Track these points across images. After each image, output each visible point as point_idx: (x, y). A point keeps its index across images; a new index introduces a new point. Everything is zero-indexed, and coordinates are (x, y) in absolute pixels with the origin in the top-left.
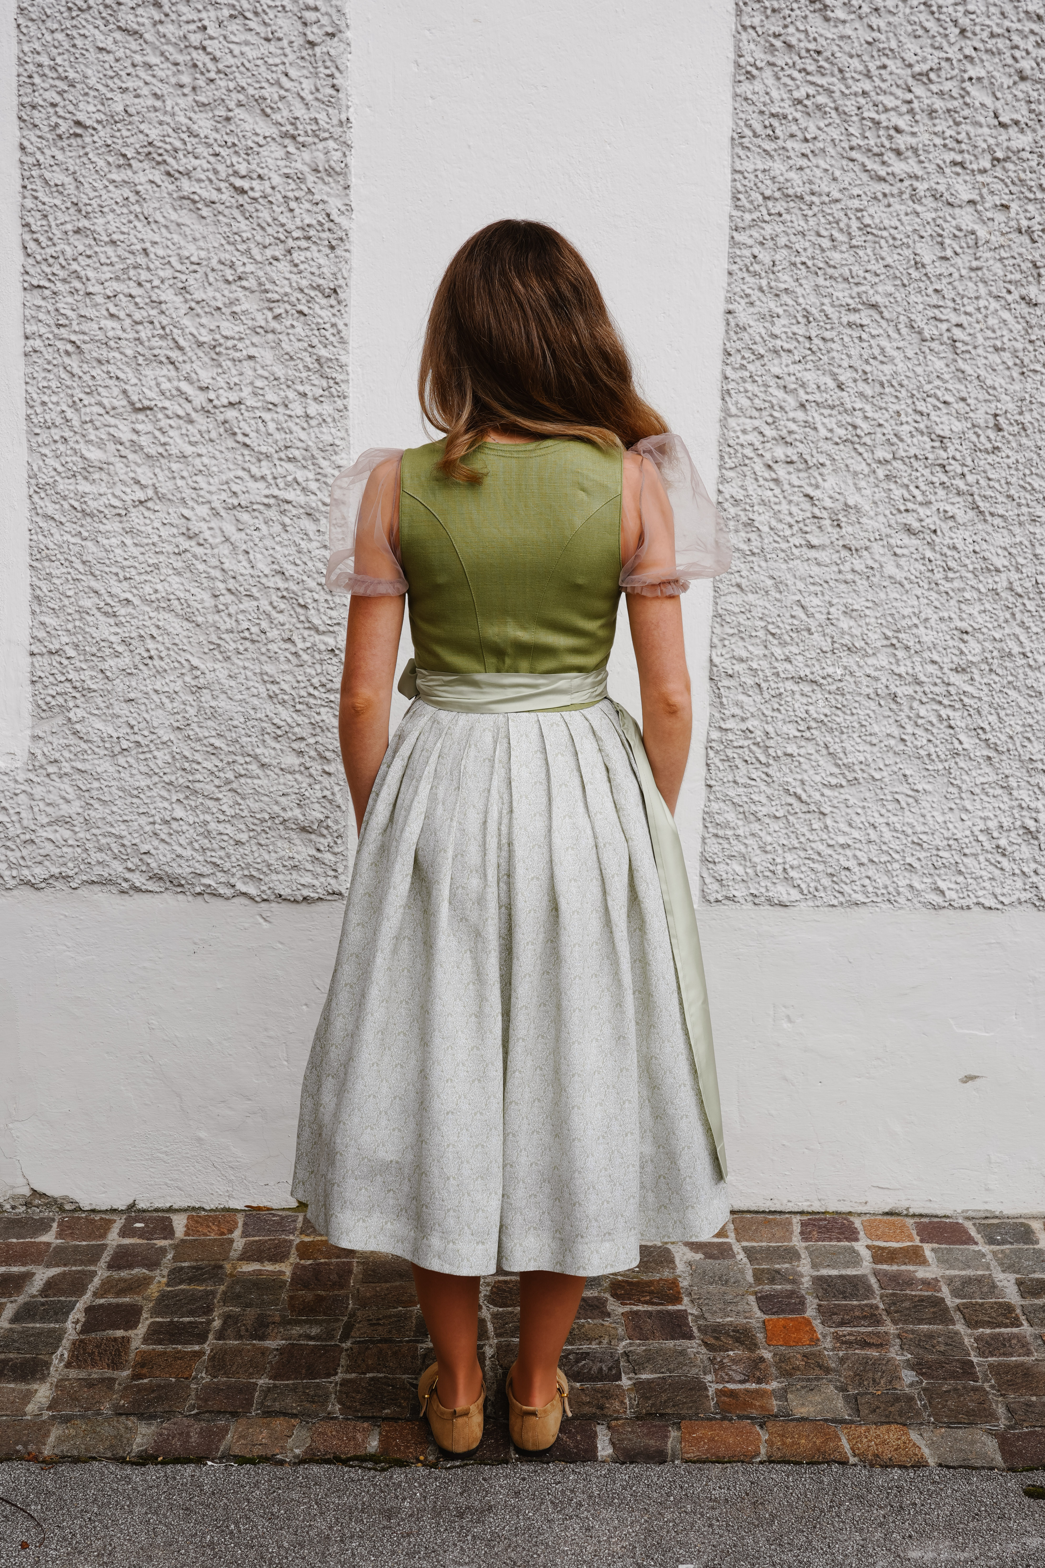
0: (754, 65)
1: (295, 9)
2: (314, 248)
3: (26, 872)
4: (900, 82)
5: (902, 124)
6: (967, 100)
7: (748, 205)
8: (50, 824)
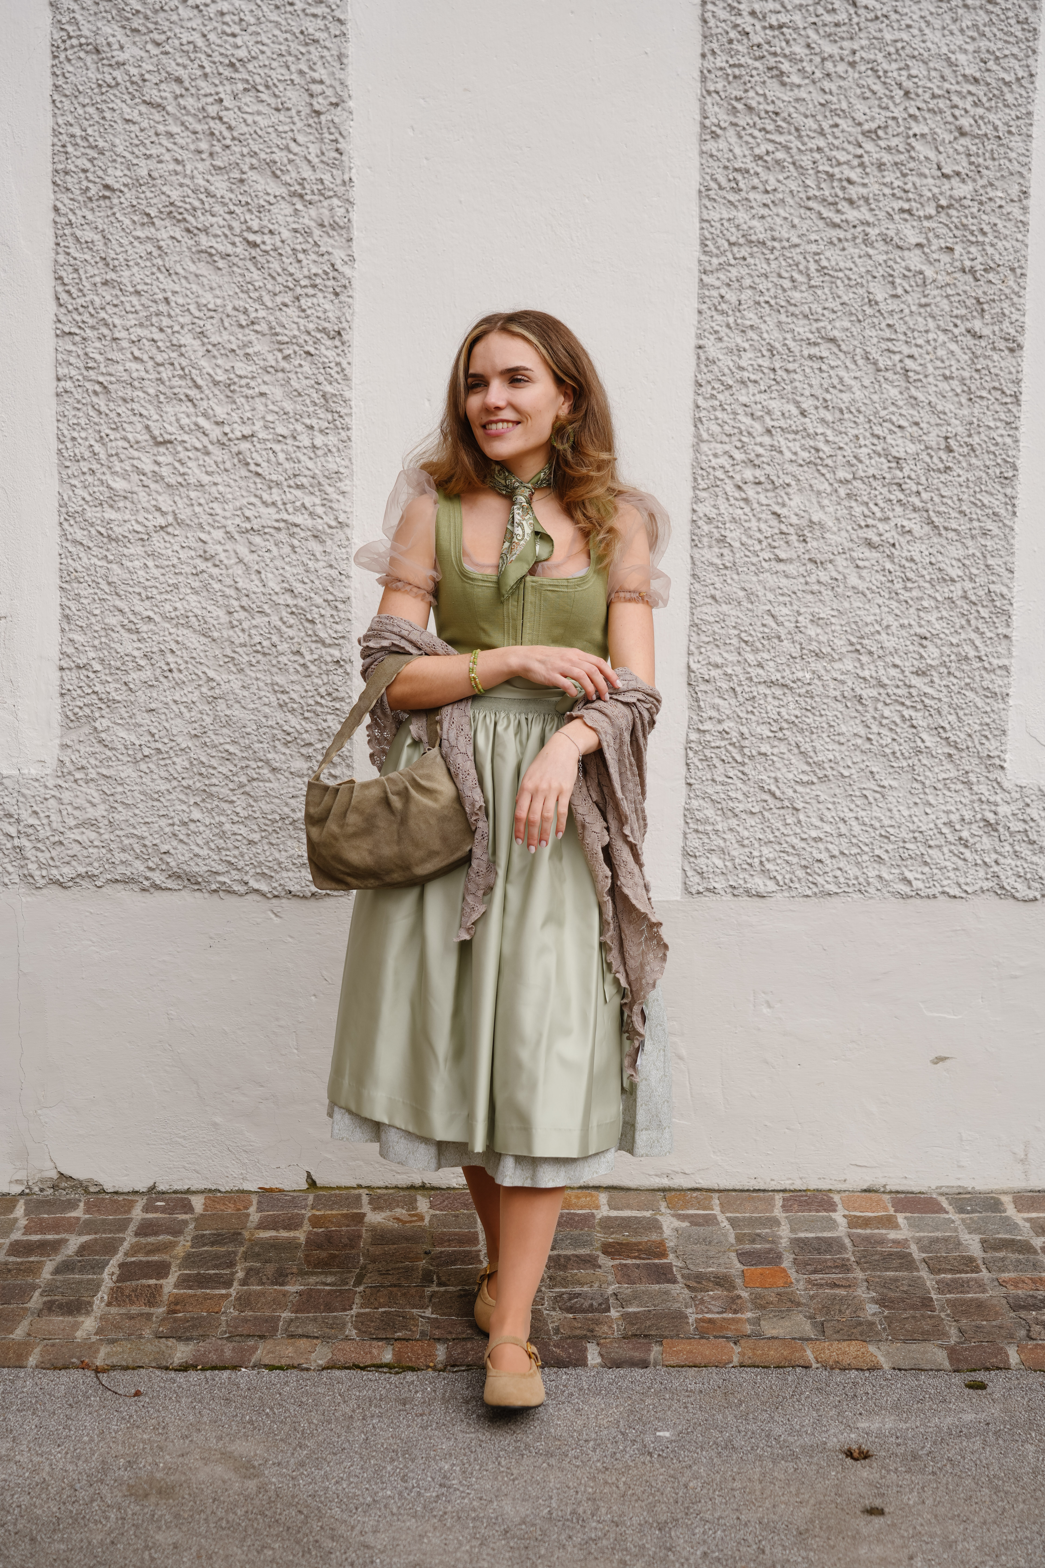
0: (719, 126)
1: (303, 82)
2: (320, 295)
3: (54, 872)
4: (851, 139)
5: (853, 176)
6: (913, 154)
7: (715, 251)
8: (77, 826)
